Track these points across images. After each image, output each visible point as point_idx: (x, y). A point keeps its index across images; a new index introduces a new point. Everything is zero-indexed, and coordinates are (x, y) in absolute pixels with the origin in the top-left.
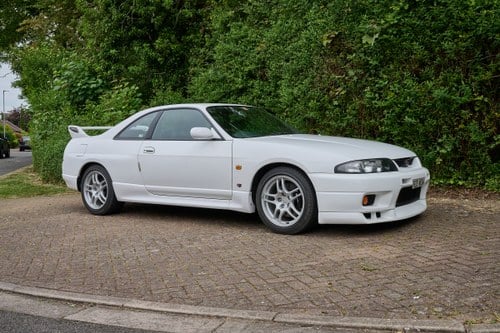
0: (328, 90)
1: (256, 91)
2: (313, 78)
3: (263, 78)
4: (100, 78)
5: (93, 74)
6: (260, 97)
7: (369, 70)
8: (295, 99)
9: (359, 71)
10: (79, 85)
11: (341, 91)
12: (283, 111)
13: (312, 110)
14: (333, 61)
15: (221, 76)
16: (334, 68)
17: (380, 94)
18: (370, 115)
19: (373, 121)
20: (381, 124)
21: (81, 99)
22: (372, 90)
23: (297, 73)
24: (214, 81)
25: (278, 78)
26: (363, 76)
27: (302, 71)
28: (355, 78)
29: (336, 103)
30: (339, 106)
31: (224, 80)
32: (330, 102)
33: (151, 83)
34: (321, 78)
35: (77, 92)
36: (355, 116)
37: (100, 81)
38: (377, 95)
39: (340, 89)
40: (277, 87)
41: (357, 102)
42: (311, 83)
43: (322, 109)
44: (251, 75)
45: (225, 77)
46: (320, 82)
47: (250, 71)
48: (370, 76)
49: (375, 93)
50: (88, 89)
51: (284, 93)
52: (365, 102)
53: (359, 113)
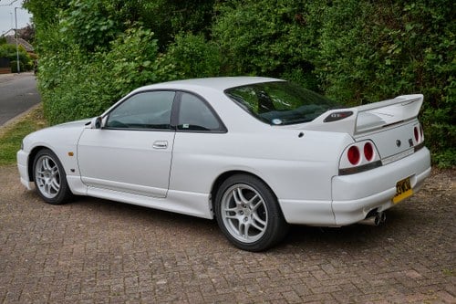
0: (380, 46)
1: (292, 38)
2: (361, 28)
3: (300, 22)
4: (111, 19)
5: (104, 13)
6: (296, 45)
7: (431, 25)
8: (338, 52)
9: (419, 25)
10: (87, 27)
11: (394, 49)
12: (323, 64)
13: (359, 68)
14: (387, 10)
15: (250, 19)
16: (387, 19)
17: (444, 56)
18: (431, 80)
19: (434, 88)
20: (445, 93)
21: (91, 43)
22: (434, 50)
23: (341, 21)
24: (242, 24)
25: (318, 25)
26: (423, 31)
27: (347, 19)
28: (414, 34)
29: (388, 62)
30: (392, 66)
31: (253, 23)
32: (381, 60)
33: (169, 22)
34: (371, 30)
35: (86, 35)
36: (411, 81)
37: (111, 22)
38: (440, 56)
39: (393, 47)
40: (317, 35)
41: (415, 64)
42: (359, 35)
43: (371, 68)
44: (286, 19)
45: (255, 20)
46: (369, 34)
47: (285, 14)
48: (433, 32)
49: (438, 53)
50: (98, 31)
51: (326, 45)
52: (425, 64)
53: (417, 77)
